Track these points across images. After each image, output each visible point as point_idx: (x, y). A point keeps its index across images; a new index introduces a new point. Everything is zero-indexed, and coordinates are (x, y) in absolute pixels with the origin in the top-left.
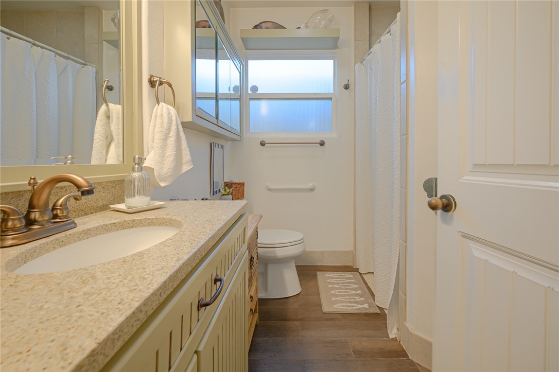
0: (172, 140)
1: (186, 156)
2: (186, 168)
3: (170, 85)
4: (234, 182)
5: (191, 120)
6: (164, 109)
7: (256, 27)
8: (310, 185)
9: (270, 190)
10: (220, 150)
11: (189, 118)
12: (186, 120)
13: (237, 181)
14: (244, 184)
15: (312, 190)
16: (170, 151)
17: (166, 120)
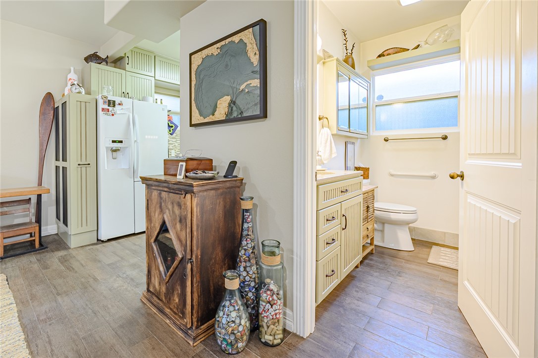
0: (328, 144)
1: (334, 150)
2: (334, 156)
3: (327, 118)
4: (361, 167)
5: (336, 133)
6: (326, 130)
7: (379, 56)
8: (432, 173)
9: (392, 175)
10: (352, 146)
11: (335, 132)
12: (333, 133)
13: (363, 167)
14: (369, 168)
15: (434, 177)
16: (328, 148)
17: (326, 135)
